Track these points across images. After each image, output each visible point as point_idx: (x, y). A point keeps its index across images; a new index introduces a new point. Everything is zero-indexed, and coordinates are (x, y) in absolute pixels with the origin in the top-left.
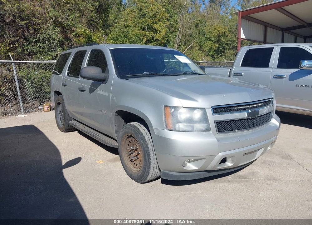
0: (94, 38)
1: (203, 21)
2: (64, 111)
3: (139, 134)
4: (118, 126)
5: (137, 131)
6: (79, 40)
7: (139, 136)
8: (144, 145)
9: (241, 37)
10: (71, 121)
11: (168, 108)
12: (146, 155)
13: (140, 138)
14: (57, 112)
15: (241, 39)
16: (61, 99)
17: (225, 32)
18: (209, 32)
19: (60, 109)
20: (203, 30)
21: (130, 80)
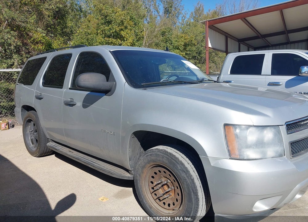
0: (55, 45)
1: (169, 29)
2: (37, 130)
3: (178, 164)
4: (133, 151)
5: (174, 159)
6: (38, 47)
7: (178, 166)
8: (187, 179)
9: (209, 46)
10: (48, 143)
11: (231, 127)
12: (192, 193)
13: (181, 170)
14: (26, 131)
15: (209, 48)
16: (33, 115)
17: (191, 41)
18: (176, 41)
19: (30, 127)
20: (170, 39)
21: (149, 89)
